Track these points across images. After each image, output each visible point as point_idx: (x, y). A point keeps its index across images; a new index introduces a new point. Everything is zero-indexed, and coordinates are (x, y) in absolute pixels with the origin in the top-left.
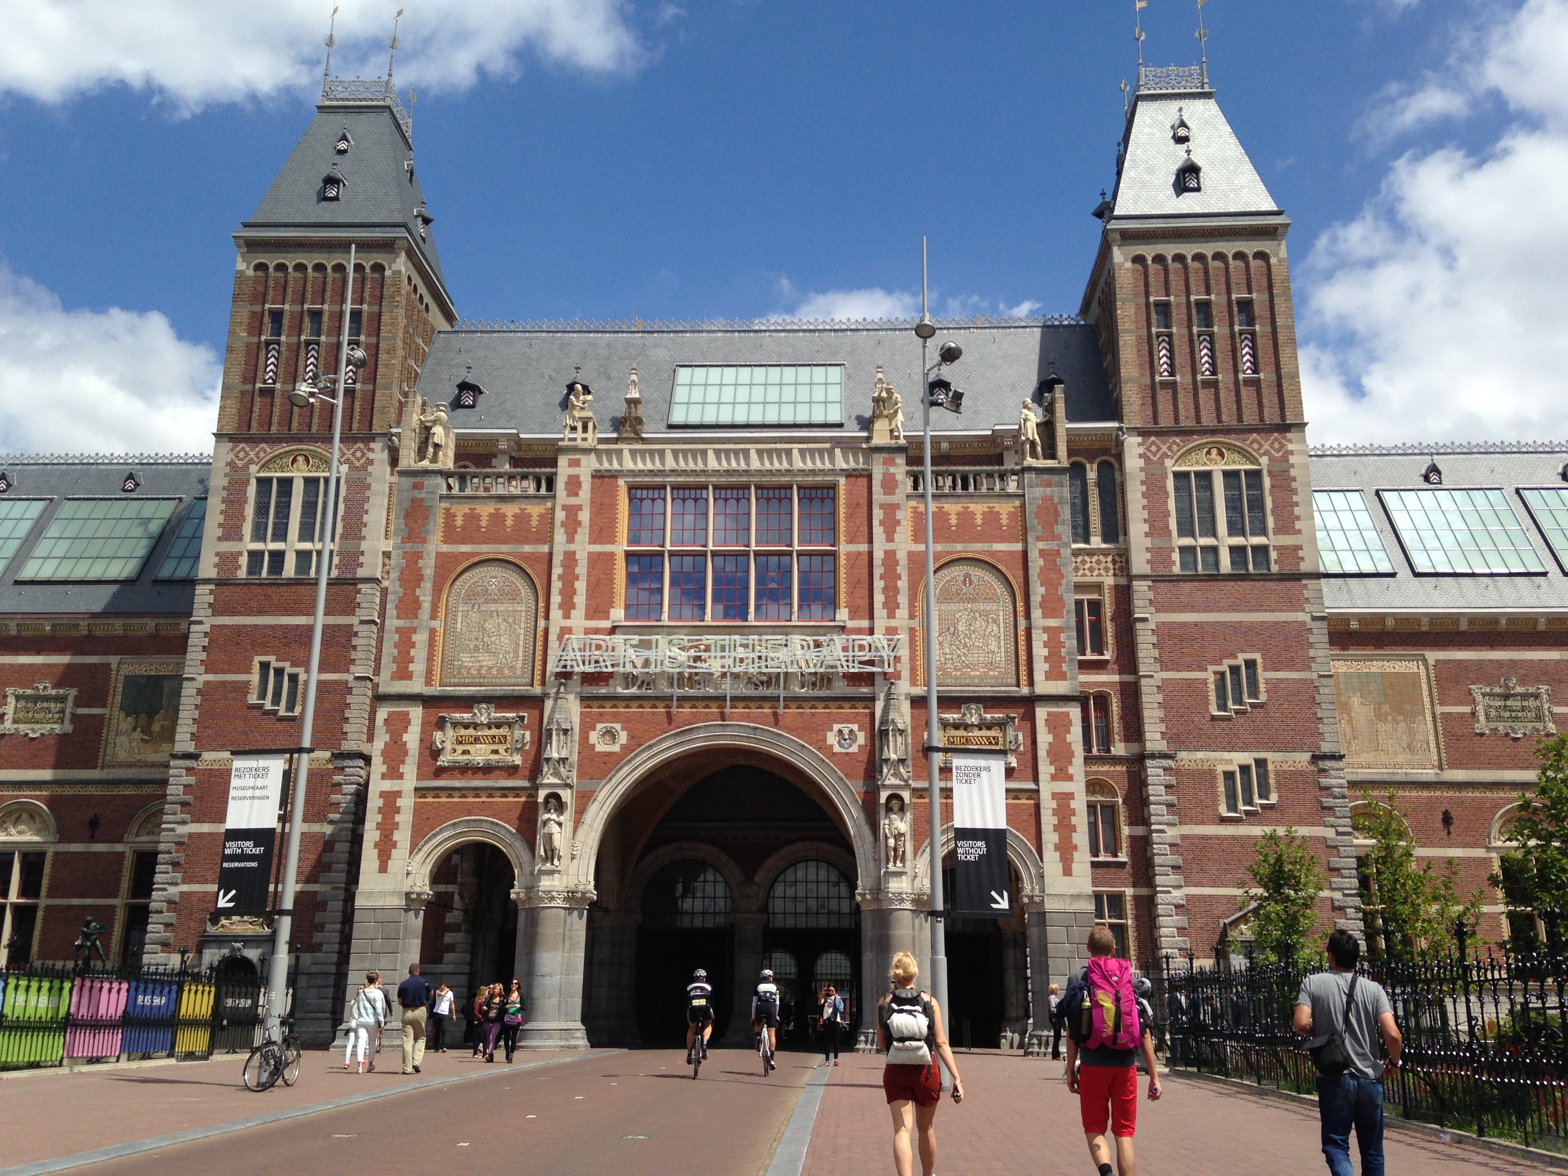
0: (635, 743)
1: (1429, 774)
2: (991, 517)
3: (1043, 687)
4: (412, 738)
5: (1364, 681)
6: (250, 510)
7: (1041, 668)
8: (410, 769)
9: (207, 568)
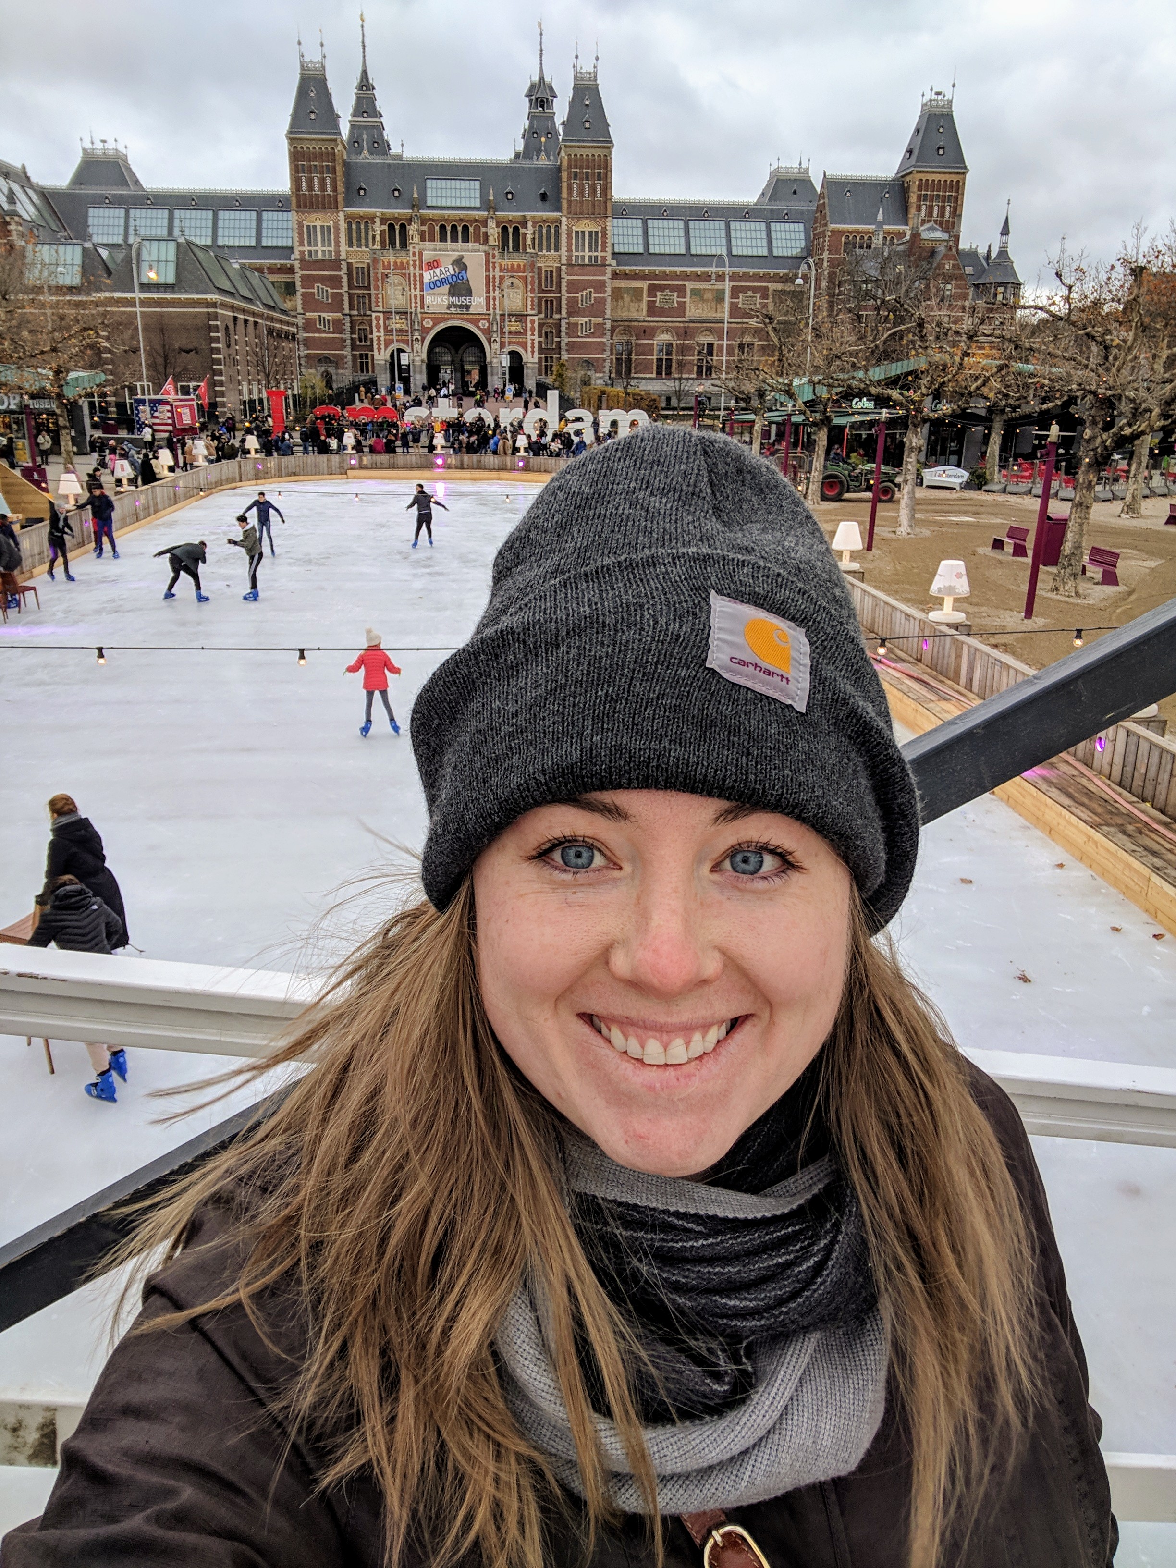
0: (435, 325)
1: (641, 319)
2: (519, 266)
3: (530, 312)
4: (381, 322)
5: (628, 290)
6: (305, 236)
7: (529, 307)
8: (382, 330)
9: (296, 255)
